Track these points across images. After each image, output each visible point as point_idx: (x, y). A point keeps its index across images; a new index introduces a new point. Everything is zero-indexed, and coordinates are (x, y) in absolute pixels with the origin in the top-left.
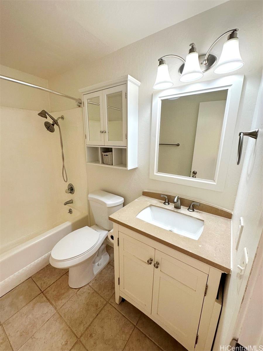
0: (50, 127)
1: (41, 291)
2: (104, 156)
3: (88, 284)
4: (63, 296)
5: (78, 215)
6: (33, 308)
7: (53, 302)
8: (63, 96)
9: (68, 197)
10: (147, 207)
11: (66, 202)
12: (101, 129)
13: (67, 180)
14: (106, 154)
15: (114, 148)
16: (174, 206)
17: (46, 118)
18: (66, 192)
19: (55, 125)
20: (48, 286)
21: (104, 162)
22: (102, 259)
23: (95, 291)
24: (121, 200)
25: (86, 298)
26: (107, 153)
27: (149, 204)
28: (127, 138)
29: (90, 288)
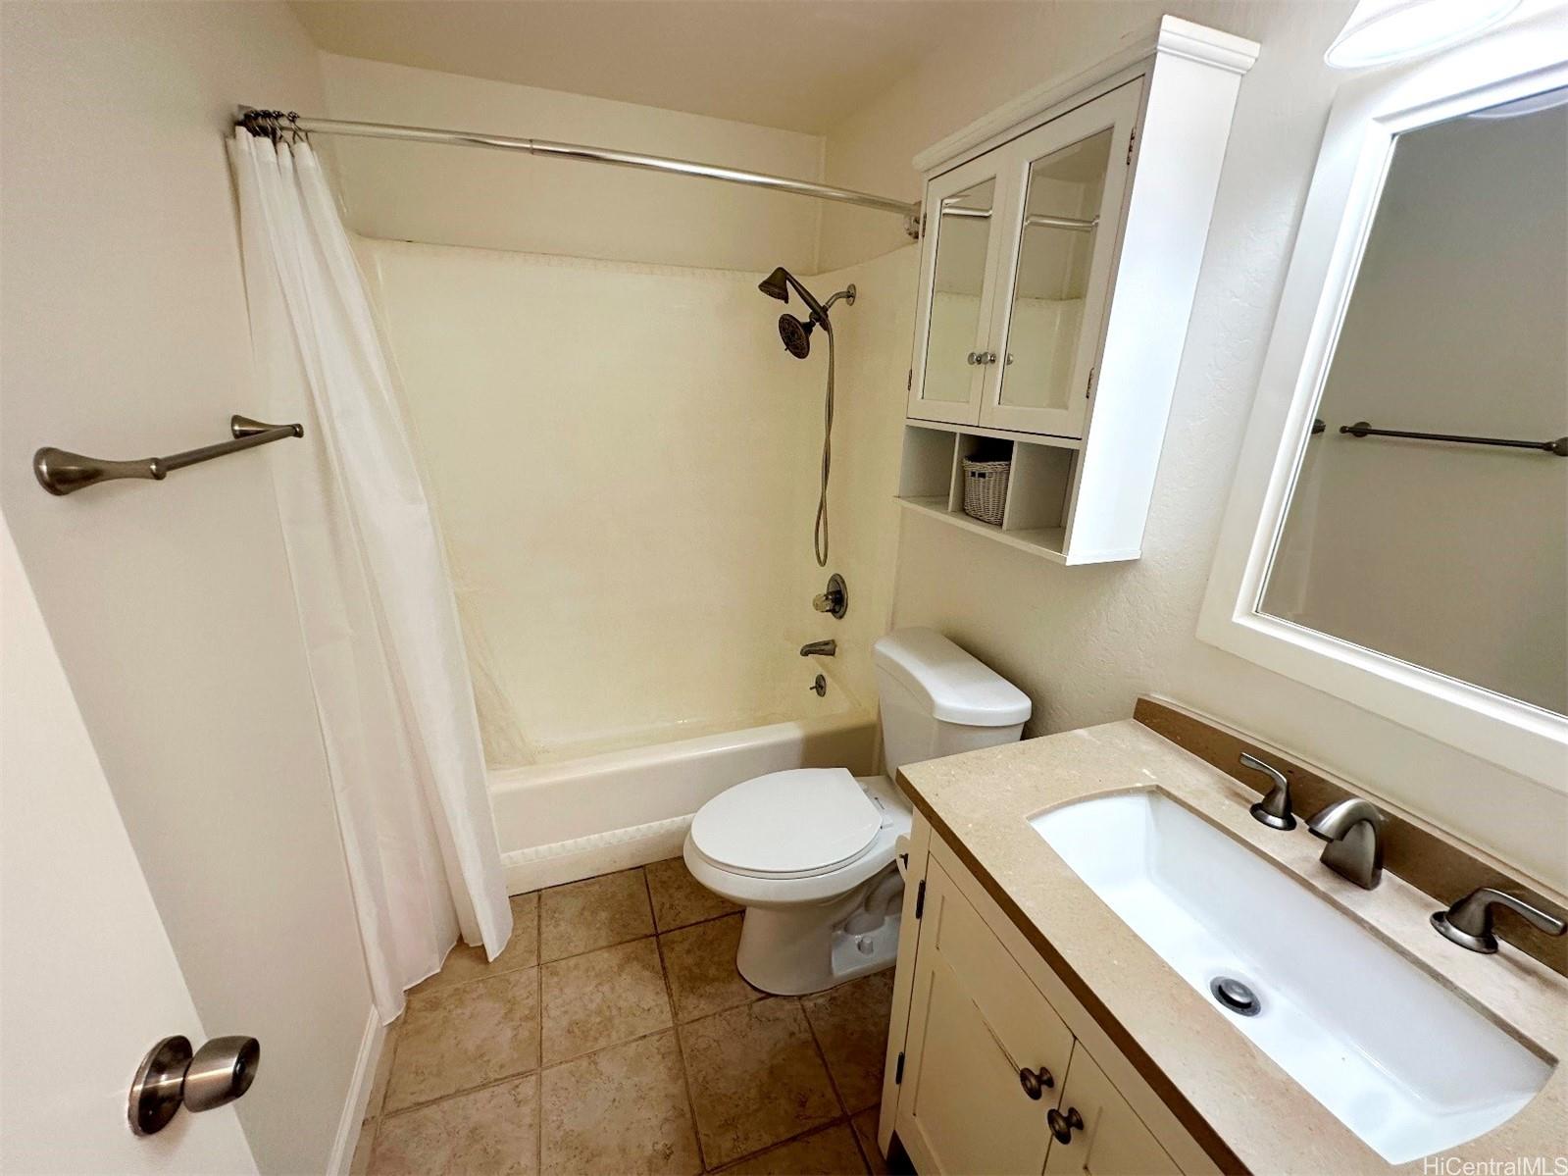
0: (795, 337)
1: (656, 929)
2: (970, 480)
3: (800, 997)
4: (707, 988)
5: (839, 711)
6: (621, 968)
7: (673, 987)
8: (848, 200)
9: (822, 626)
10: (1137, 791)
11: (811, 645)
12: (975, 347)
13: (826, 556)
14: (978, 467)
15: (1020, 443)
16: (1320, 852)
17: (786, 300)
18: (817, 607)
19: (817, 328)
20: (678, 923)
21: (968, 508)
22: (882, 929)
23: (815, 1040)
24: (1018, 706)
25: (775, 1045)
26: (984, 464)
27: (1149, 776)
28: (1089, 396)
29: (801, 1016)
